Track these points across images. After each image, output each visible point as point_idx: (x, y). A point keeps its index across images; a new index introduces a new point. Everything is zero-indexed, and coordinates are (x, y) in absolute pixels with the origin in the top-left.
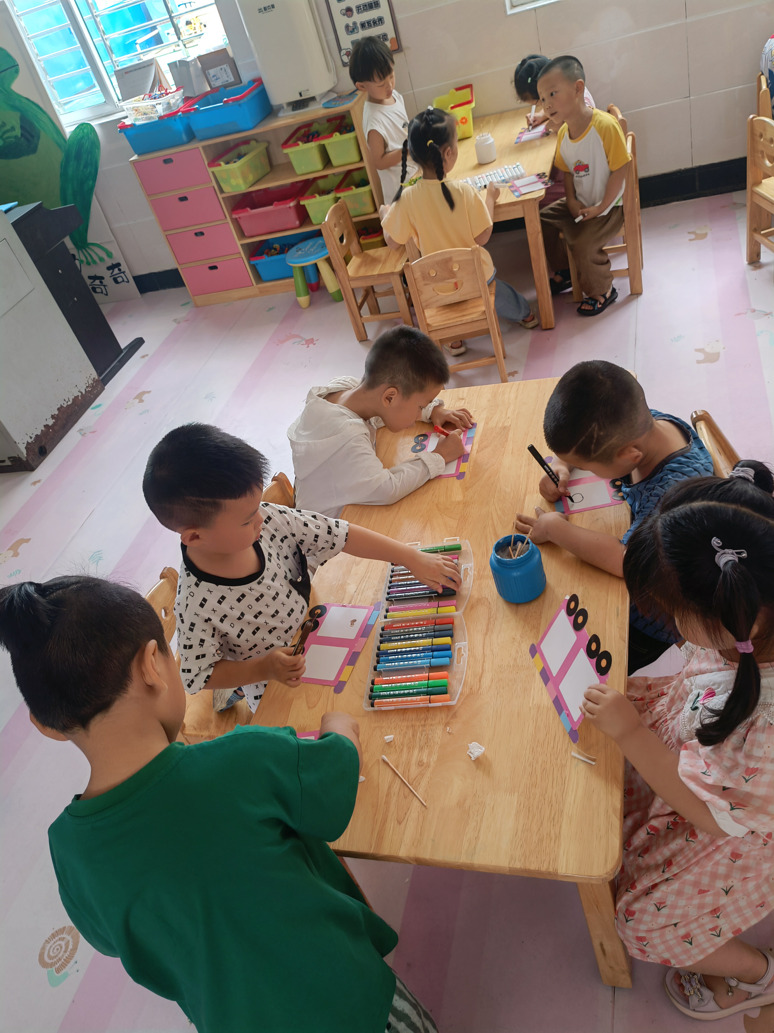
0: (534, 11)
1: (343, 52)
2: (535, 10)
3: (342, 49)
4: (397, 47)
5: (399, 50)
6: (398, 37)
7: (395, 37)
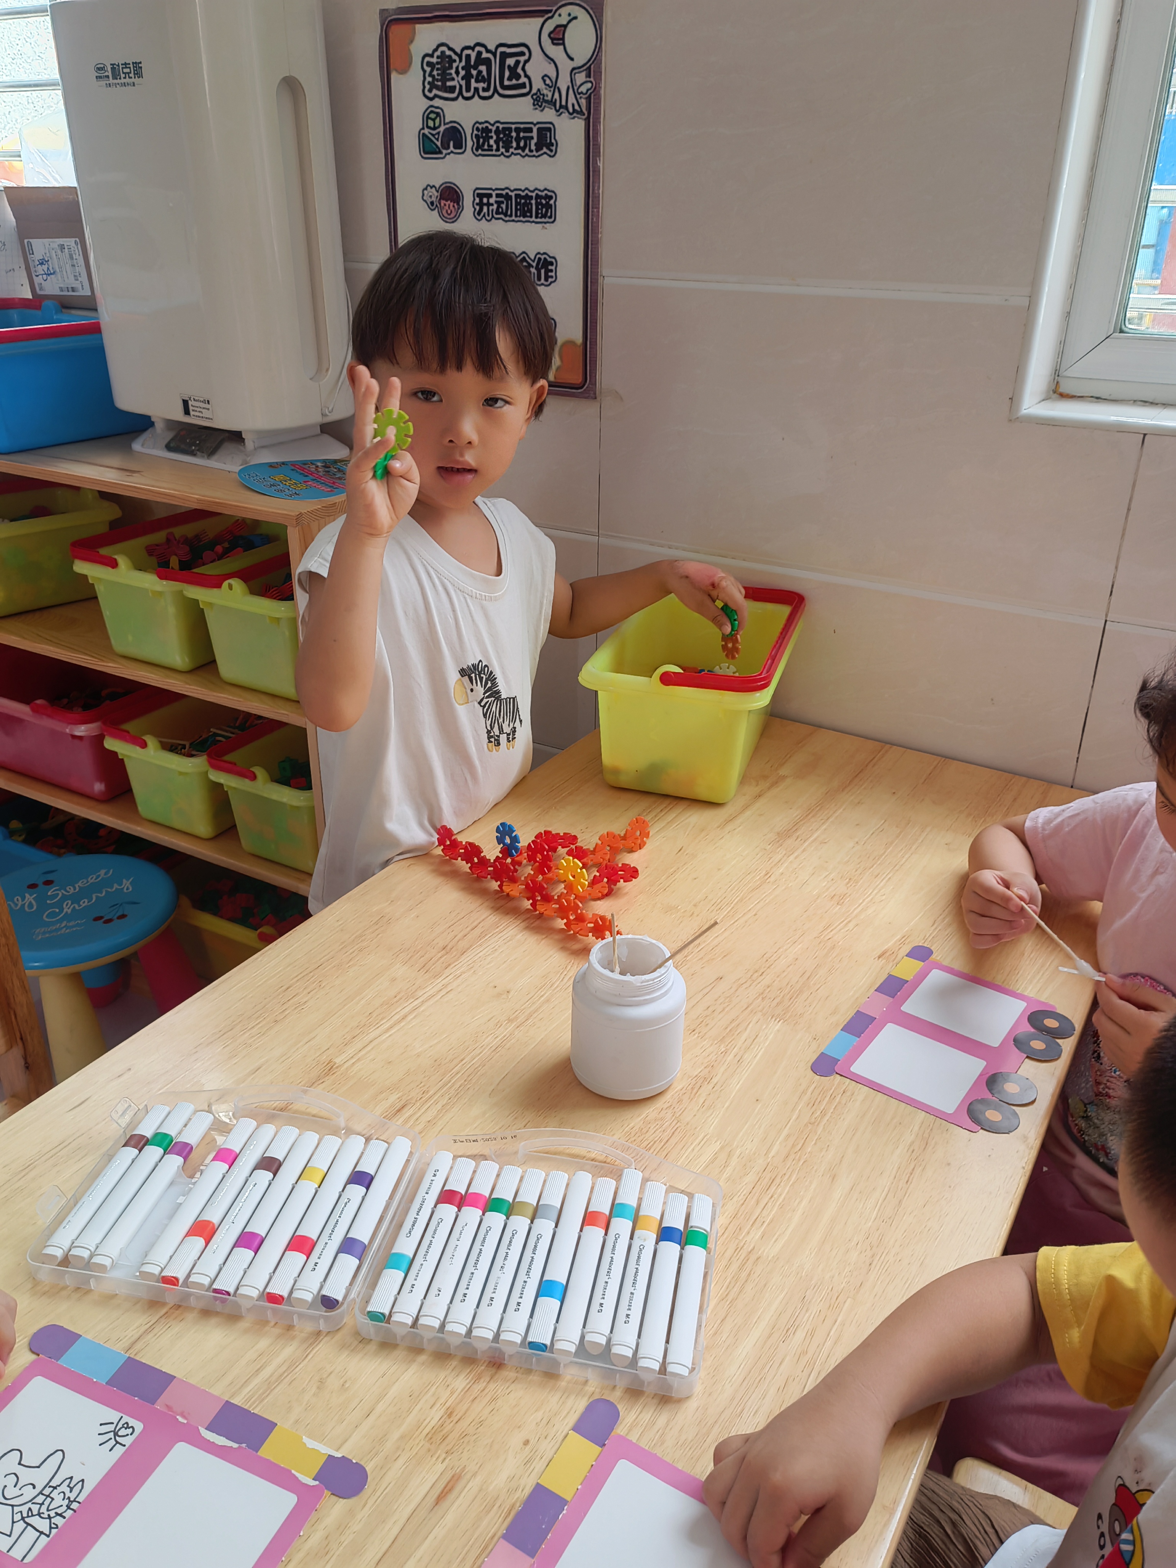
0: (1142, 436)
2: (1145, 435)
4: (577, 379)
5: (585, 390)
6: (590, 342)
7: (579, 340)
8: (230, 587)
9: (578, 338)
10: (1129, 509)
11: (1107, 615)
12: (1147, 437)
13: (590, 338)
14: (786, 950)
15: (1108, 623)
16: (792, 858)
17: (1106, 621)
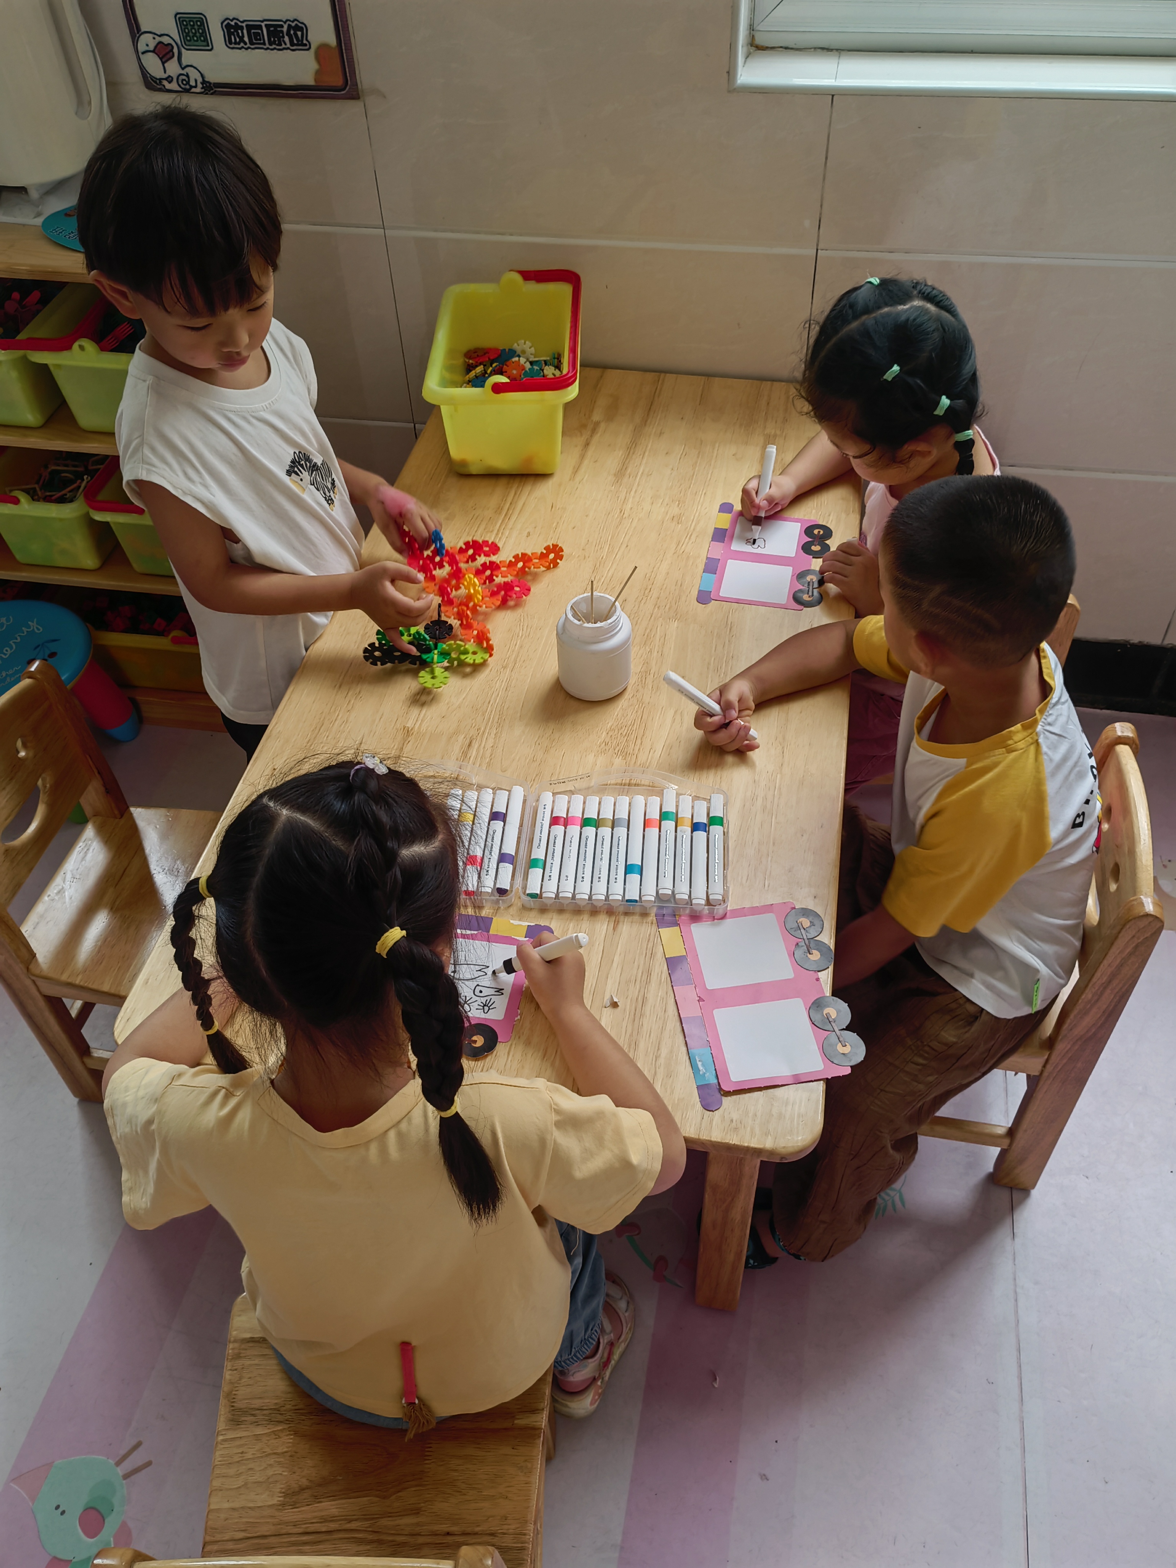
0: (831, 97)
1: (147, 41)
2: (833, 96)
3: (143, 29)
4: (338, 81)
5: (347, 92)
6: (344, 44)
7: (332, 41)
8: (82, 348)
9: (331, 39)
10: (826, 158)
11: (817, 245)
12: (835, 96)
13: (344, 40)
14: (659, 568)
15: (819, 251)
16: (632, 493)
17: (817, 250)
